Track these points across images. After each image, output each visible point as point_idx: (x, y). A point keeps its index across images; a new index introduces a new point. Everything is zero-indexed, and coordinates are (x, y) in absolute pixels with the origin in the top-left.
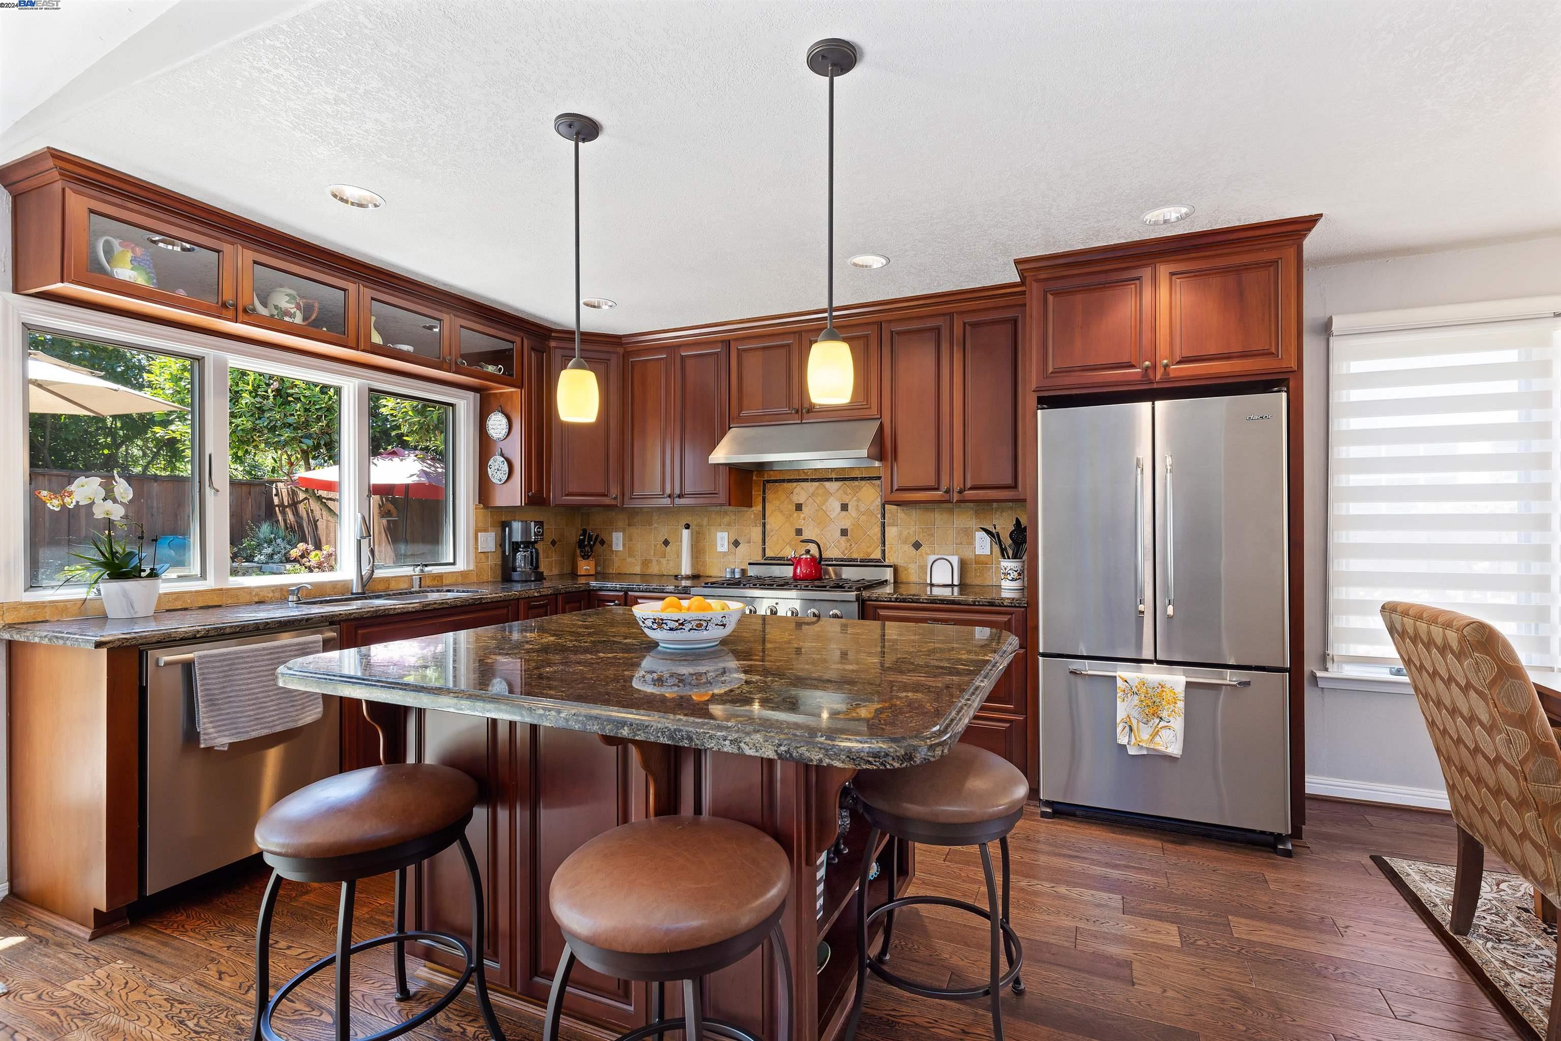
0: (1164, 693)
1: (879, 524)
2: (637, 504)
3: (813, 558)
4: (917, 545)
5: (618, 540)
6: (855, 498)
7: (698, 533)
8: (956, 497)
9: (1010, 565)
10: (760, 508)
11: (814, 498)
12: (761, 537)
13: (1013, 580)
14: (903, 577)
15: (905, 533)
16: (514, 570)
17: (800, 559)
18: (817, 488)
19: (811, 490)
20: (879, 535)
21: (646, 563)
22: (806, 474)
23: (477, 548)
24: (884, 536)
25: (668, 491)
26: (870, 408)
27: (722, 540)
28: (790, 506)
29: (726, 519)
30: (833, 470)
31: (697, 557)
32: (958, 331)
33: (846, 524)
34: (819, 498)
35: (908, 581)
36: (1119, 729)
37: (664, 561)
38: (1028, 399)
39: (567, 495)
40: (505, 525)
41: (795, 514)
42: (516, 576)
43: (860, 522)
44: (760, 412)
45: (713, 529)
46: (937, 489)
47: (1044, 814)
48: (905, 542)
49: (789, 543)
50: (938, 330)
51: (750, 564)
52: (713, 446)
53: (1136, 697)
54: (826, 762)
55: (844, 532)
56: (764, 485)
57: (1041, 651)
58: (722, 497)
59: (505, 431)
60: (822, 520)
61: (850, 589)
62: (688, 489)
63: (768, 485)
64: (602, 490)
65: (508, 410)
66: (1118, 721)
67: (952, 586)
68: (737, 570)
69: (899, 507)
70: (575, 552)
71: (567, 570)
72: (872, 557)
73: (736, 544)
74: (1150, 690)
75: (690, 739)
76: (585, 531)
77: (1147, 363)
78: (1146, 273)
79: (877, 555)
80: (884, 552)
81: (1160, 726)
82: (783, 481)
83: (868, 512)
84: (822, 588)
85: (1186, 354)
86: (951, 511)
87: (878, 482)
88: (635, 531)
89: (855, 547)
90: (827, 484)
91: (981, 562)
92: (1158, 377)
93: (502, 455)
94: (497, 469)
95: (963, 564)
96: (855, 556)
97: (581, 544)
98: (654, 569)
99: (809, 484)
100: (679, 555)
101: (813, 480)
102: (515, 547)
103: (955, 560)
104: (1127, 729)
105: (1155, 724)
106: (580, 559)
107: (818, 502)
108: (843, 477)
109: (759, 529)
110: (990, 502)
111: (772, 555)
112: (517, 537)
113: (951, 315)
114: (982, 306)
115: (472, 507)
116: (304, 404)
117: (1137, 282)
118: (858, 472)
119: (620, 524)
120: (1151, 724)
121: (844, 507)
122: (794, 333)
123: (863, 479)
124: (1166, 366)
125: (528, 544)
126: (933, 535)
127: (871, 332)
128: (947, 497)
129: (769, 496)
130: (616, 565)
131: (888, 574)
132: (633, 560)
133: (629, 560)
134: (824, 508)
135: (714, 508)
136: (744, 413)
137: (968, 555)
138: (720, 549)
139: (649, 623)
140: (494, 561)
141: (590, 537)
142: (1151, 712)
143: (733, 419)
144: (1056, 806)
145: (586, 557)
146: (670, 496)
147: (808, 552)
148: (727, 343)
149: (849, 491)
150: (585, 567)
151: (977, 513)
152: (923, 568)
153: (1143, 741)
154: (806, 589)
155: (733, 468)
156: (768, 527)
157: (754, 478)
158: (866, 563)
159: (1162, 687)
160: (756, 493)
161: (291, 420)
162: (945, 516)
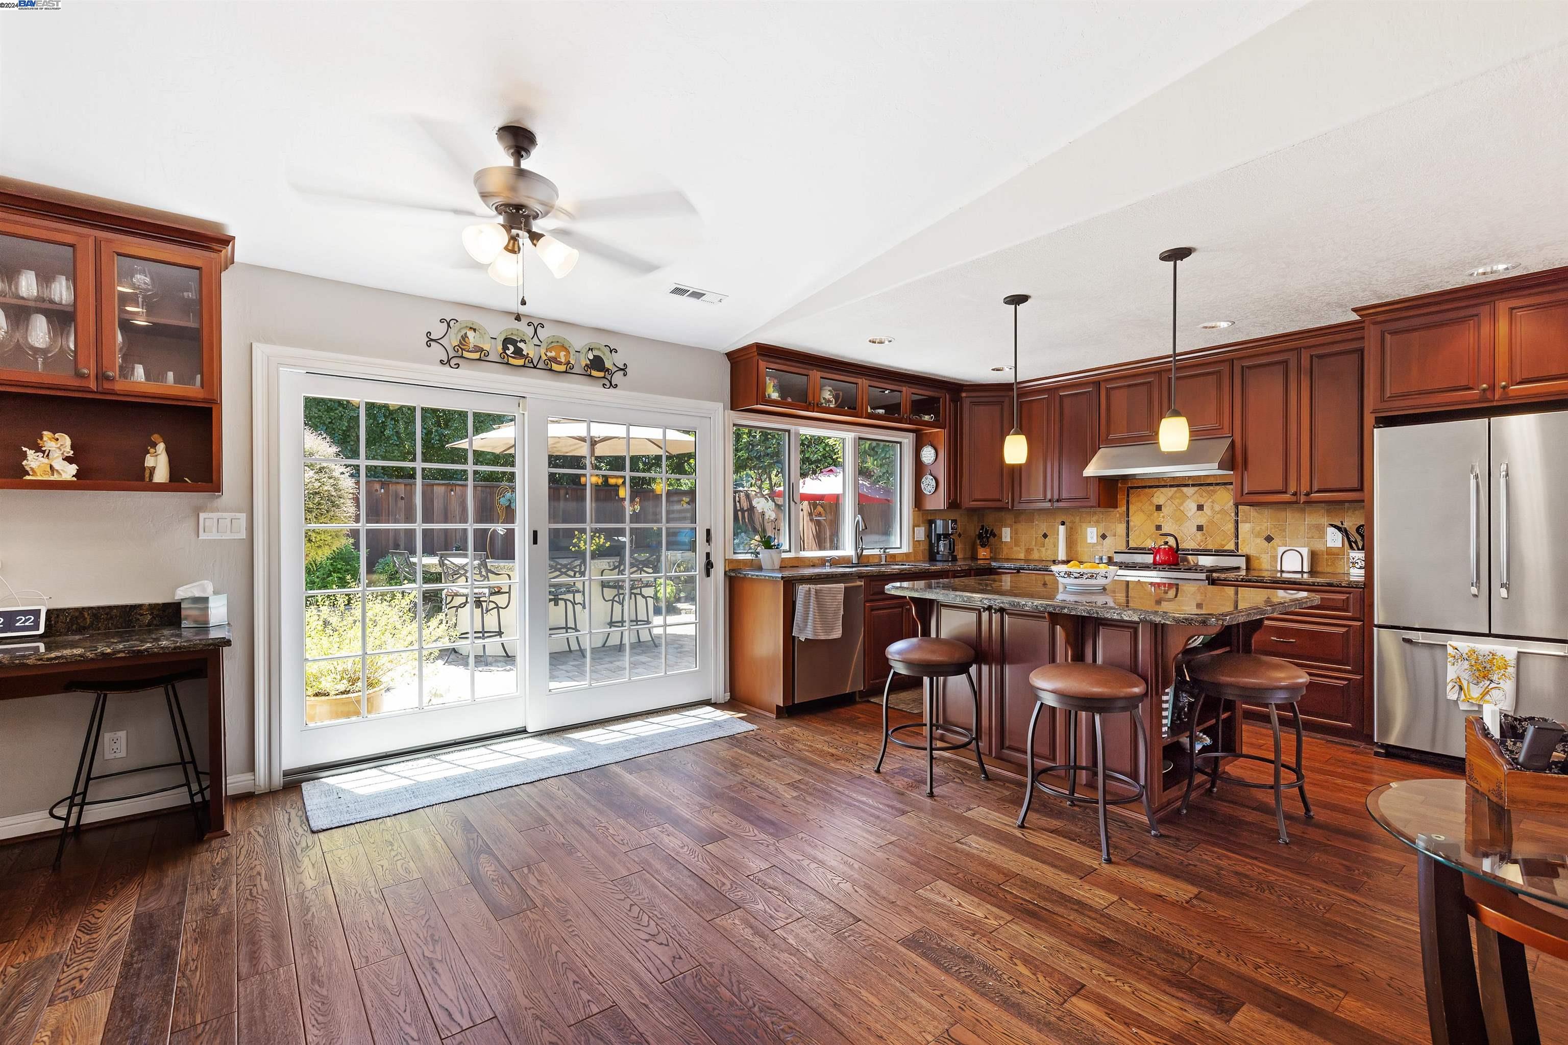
0: (1495, 661)
1: (1233, 521)
2: (1023, 506)
3: (1171, 548)
4: (1269, 539)
5: (1006, 534)
6: (1210, 500)
7: (1071, 528)
8: (1303, 499)
9: (1358, 555)
10: (1124, 508)
11: (1173, 501)
12: (1125, 531)
13: (1361, 568)
14: (1254, 564)
15: (1258, 528)
16: (938, 553)
17: (1159, 548)
18: (1176, 492)
19: (1170, 494)
20: (1233, 530)
21: (1029, 551)
22: (1165, 481)
23: (914, 538)
24: (1238, 531)
25: (1049, 497)
26: (1222, 428)
27: (1091, 534)
28: (1151, 508)
29: (1095, 518)
30: (1190, 477)
31: (1071, 547)
32: (1305, 362)
33: (1202, 521)
34: (1177, 500)
35: (1261, 568)
36: (1449, 687)
37: (1043, 549)
38: (1369, 419)
39: (973, 501)
40: (930, 523)
41: (1156, 514)
42: (938, 557)
43: (1215, 520)
44: (1125, 435)
45: (1084, 525)
46: (1285, 492)
47: (1377, 754)
48: (1258, 535)
49: (1150, 537)
50: (1286, 363)
51: (1115, 552)
52: (1086, 464)
53: (1466, 662)
54: (1163, 621)
55: (1200, 528)
56: (1128, 491)
57: (1376, 623)
58: (1093, 500)
59: (933, 458)
60: (1180, 517)
61: (1202, 571)
62: (1064, 496)
63: (1131, 491)
64: (997, 497)
65: (935, 443)
66: (1448, 681)
67: (1302, 572)
68: (1104, 557)
69: (1252, 508)
70: (975, 540)
71: (969, 554)
72: (1226, 548)
73: (1104, 537)
74: (1481, 658)
75: (1098, 613)
76: (983, 527)
77: (1485, 386)
78: (1485, 310)
79: (1231, 546)
80: (1237, 544)
81: (1490, 687)
82: (1145, 487)
83: (1223, 511)
84: (1179, 570)
85: (1525, 376)
86: (1303, 511)
87: (1231, 487)
88: (1021, 527)
89: (1209, 540)
90: (1185, 489)
91: (1332, 554)
92: (1496, 397)
93: (931, 475)
94: (928, 484)
95: (1313, 555)
96: (1210, 547)
97: (980, 536)
98: (1035, 555)
99: (1168, 489)
100: (1056, 545)
101: (1171, 486)
102: (939, 537)
103: (1305, 551)
104: (1457, 688)
105: (1486, 686)
106: (979, 547)
107: (1176, 503)
108: (1199, 483)
109: (1124, 525)
110: (1341, 502)
111: (1135, 546)
112: (940, 530)
113: (1298, 350)
114: (1329, 341)
115: (911, 510)
116: (777, 439)
117: (1476, 318)
118: (1213, 479)
119: (1009, 522)
120: (1481, 685)
121: (1200, 508)
122: (1155, 373)
123: (1217, 484)
124: (1504, 387)
125: (946, 536)
126: (1284, 530)
127: (1225, 368)
128: (1294, 499)
129: (1133, 499)
130: (1005, 553)
131: (1241, 562)
132: (1018, 548)
133: (1015, 549)
134: (1182, 508)
135: (1084, 510)
136: (1111, 436)
137: (1319, 546)
138: (1089, 541)
139: (1063, 574)
140: (924, 547)
141: (987, 531)
142: (1482, 674)
143: (1102, 441)
144: (1390, 750)
145: (983, 546)
146: (1050, 501)
147: (1166, 543)
148: (1097, 384)
149: (1204, 494)
150: (983, 553)
151: (1329, 512)
152: (1274, 558)
153: (1472, 698)
154: (1164, 570)
155: (1102, 480)
156: (1131, 524)
157: (1120, 485)
158: (1219, 553)
159: (1493, 655)
160: (1121, 498)
161: (769, 450)
162: (1297, 515)
